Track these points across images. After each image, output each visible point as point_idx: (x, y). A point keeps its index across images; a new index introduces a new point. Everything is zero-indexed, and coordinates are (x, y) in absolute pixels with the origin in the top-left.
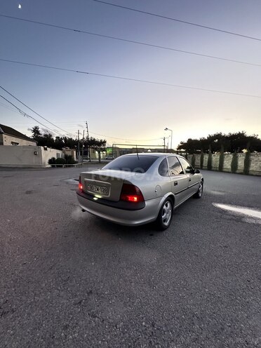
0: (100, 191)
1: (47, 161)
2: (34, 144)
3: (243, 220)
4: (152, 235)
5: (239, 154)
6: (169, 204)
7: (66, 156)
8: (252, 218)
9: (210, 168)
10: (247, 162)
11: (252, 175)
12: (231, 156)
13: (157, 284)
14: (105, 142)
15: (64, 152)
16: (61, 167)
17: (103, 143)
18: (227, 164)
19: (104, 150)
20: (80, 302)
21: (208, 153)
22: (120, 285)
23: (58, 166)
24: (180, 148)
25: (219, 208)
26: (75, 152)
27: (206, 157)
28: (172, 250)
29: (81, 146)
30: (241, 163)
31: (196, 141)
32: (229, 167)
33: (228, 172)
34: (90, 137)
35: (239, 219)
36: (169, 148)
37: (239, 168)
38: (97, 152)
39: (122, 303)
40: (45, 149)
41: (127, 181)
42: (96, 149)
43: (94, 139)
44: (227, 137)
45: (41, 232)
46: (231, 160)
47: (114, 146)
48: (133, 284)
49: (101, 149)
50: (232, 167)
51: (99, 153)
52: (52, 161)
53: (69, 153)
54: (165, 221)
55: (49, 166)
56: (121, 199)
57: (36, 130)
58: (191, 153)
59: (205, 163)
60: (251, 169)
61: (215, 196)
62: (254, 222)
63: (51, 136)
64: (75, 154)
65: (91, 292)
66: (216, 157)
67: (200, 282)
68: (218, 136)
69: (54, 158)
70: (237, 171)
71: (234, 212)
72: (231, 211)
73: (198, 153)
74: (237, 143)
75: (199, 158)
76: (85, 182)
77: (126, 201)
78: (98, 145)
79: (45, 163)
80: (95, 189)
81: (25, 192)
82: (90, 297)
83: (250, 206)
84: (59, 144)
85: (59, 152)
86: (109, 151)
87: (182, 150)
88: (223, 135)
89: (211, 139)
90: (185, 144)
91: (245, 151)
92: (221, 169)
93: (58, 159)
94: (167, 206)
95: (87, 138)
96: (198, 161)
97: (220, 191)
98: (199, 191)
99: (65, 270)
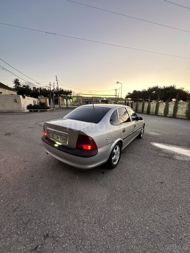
0: (59, 139)
1: (26, 107)
2: (15, 93)
3: (174, 157)
4: (103, 173)
5: (170, 103)
6: (118, 148)
7: (41, 103)
8: (180, 155)
9: (148, 113)
10: (176, 109)
11: (178, 118)
12: (164, 104)
13: (106, 223)
14: (71, 92)
15: (39, 100)
16: (37, 111)
17: (70, 93)
18: (161, 110)
19: (71, 98)
20: (36, 248)
21: (148, 101)
22: (74, 225)
23: (34, 111)
24: (127, 97)
25: (156, 147)
26: (48, 100)
27: (146, 104)
28: (119, 187)
29: (52, 95)
30: (171, 109)
31: (139, 92)
32: (163, 112)
33: (161, 116)
34: (59, 88)
35: (171, 156)
36: (120, 97)
37: (169, 113)
38: (65, 100)
39: (74, 247)
40: (24, 97)
41: (81, 132)
42: (64, 97)
43: (63, 90)
44: (162, 89)
45: (12, 172)
46: (164, 107)
47: (78, 95)
48: (85, 224)
49: (68, 97)
50: (164, 112)
51: (67, 100)
52: (29, 107)
53: (43, 101)
54: (114, 161)
55: (28, 111)
56: (77, 148)
57: (17, 82)
58: (135, 101)
59: (145, 109)
60: (178, 114)
61: (152, 136)
62: (182, 158)
63: (28, 87)
64: (48, 101)
65: (47, 235)
66: (153, 105)
67: (142, 220)
68: (156, 89)
69: (31, 105)
70: (168, 115)
71: (167, 150)
72: (164, 149)
73: (140, 101)
74: (168, 94)
75: (141, 105)
76: (48, 130)
77: (82, 149)
78: (66, 94)
79: (24, 108)
80: (56, 137)
81: (4, 134)
82: (46, 241)
83: (178, 145)
84: (35, 93)
85: (36, 100)
86: (75, 99)
87: (129, 99)
88: (159, 87)
89: (151, 90)
90: (131, 94)
91: (174, 100)
92: (156, 114)
93: (35, 105)
94: (116, 149)
95: (57, 89)
96: (140, 108)
97: (156, 132)
98: (141, 133)
99: (27, 212)
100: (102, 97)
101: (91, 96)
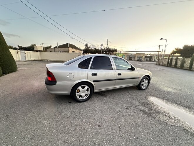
4: (70, 103)
14: (116, 50)
43: (110, 49)
49: (114, 54)
54: (80, 96)
57: (86, 46)
72: (155, 105)
78: (112, 52)
87: (176, 54)
100: (145, 53)
101: (135, 53)
